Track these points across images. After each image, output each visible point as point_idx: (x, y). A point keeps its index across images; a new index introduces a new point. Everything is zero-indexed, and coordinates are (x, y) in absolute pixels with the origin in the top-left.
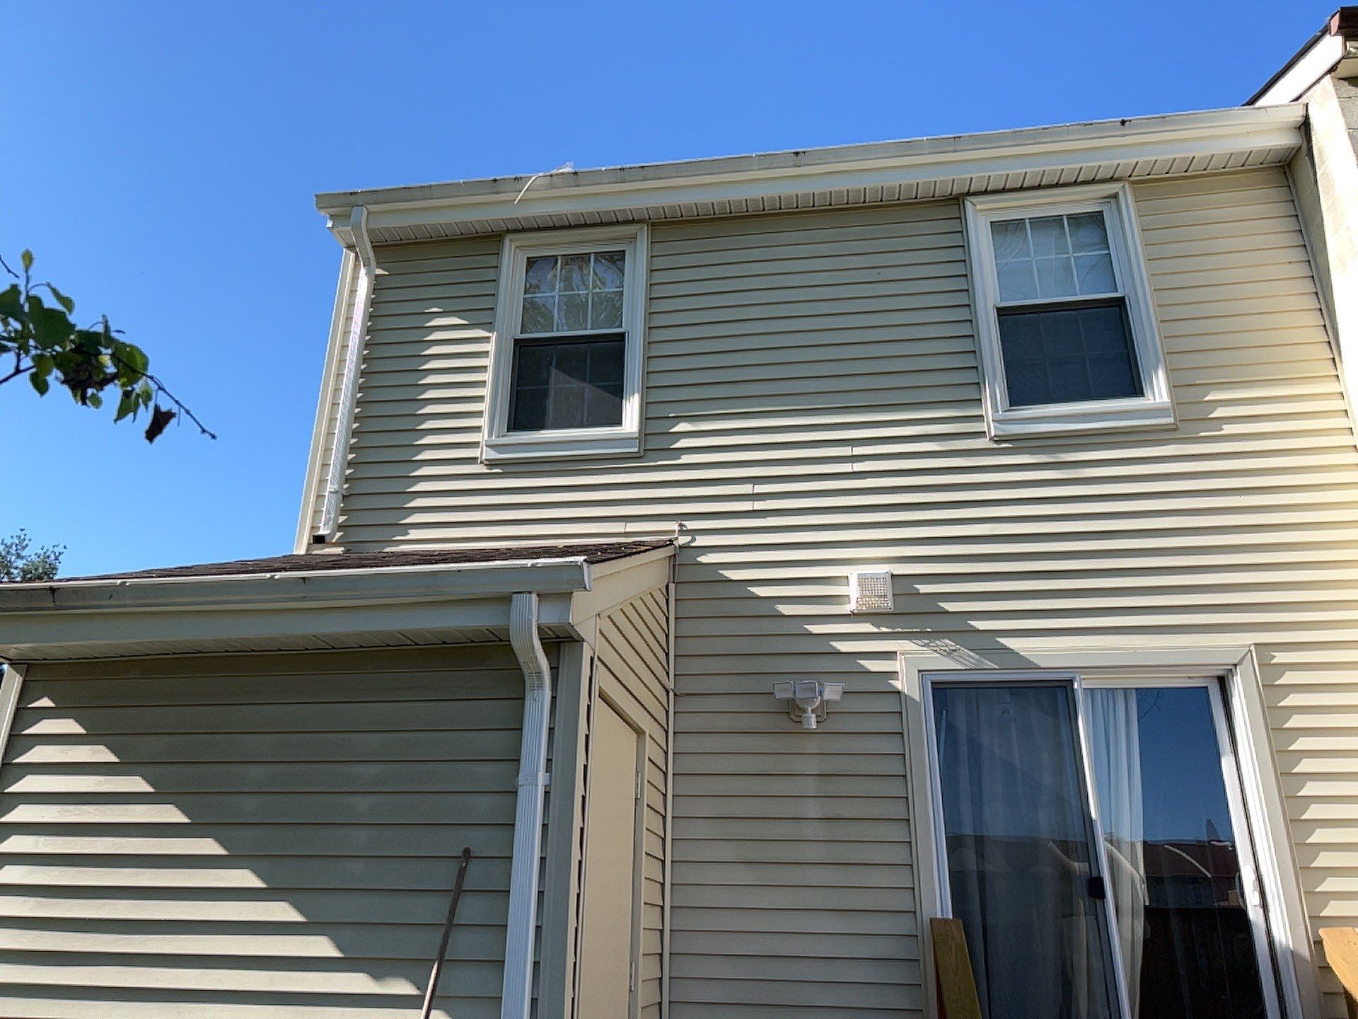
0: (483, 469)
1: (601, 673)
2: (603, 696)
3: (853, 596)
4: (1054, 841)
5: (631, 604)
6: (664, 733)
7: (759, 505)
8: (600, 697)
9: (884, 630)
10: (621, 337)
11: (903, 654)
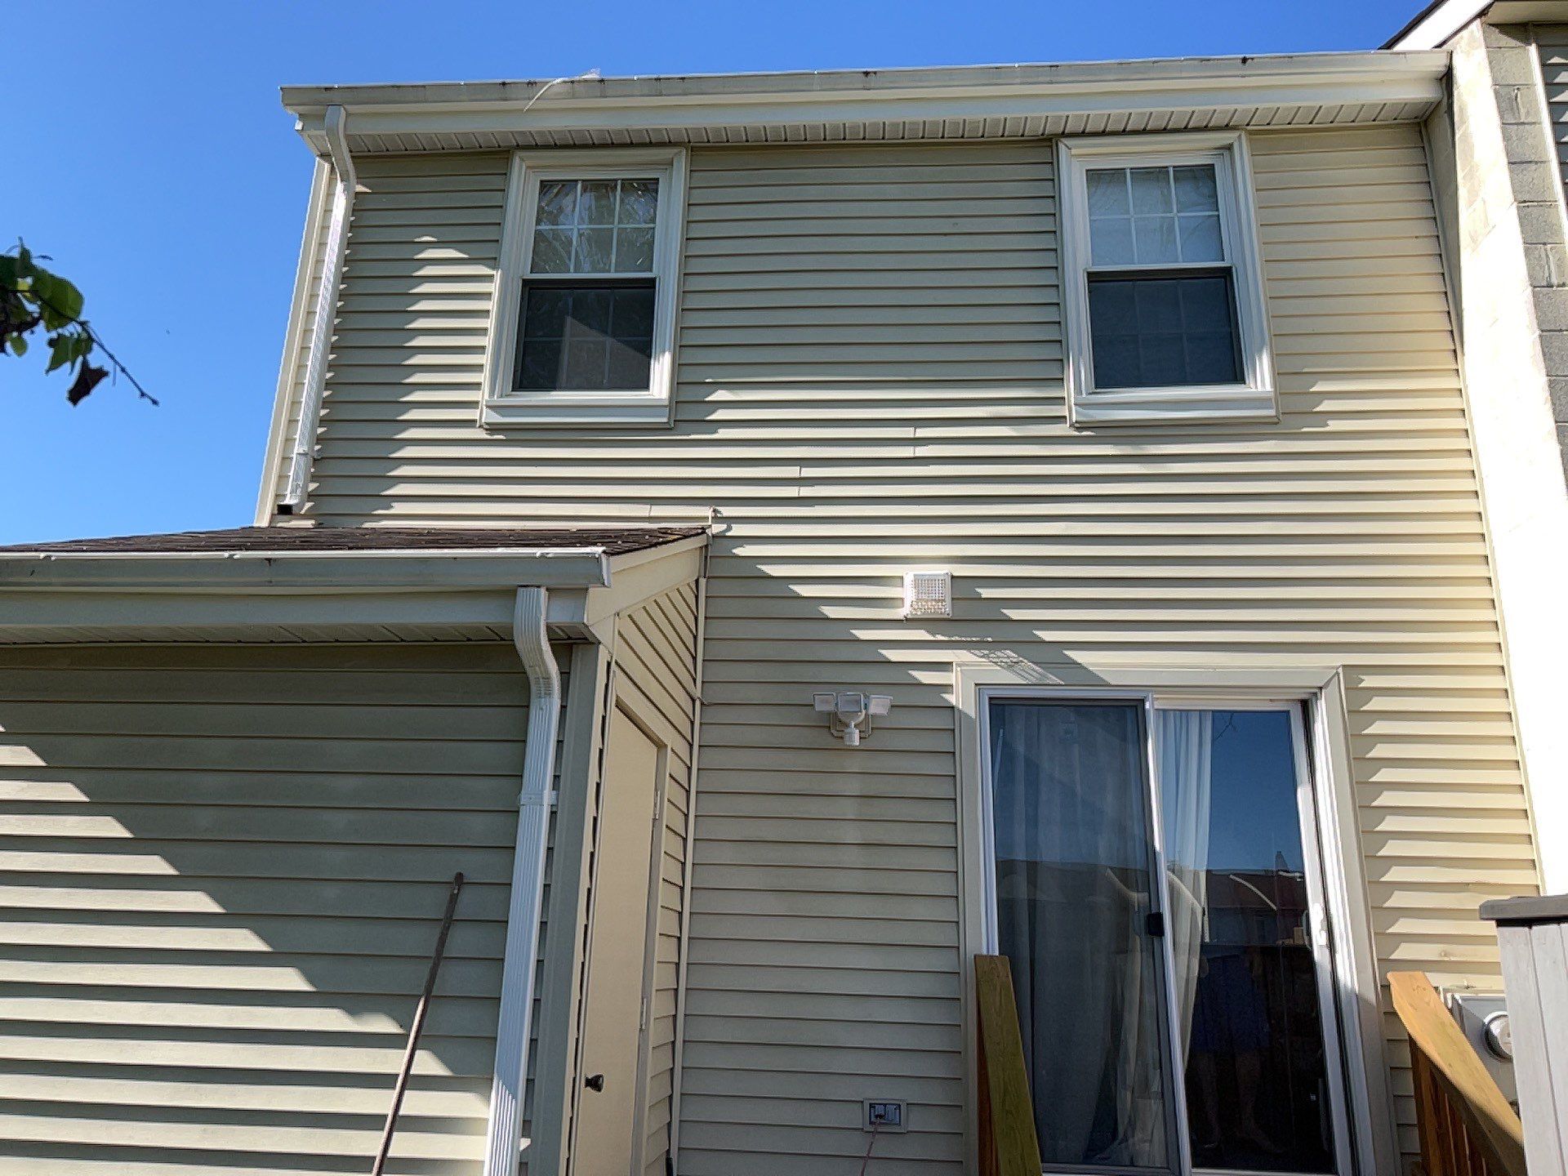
0: (484, 435)
1: (618, 678)
2: (620, 706)
3: (908, 599)
4: (1111, 869)
5: (655, 601)
6: (688, 746)
7: (806, 492)
8: (617, 706)
9: (940, 637)
10: (651, 284)
11: (958, 665)
